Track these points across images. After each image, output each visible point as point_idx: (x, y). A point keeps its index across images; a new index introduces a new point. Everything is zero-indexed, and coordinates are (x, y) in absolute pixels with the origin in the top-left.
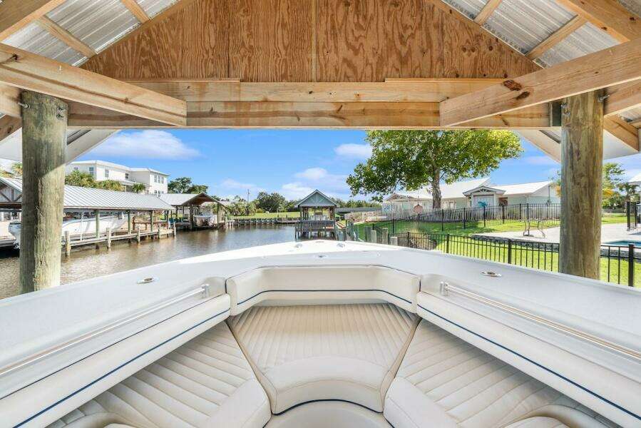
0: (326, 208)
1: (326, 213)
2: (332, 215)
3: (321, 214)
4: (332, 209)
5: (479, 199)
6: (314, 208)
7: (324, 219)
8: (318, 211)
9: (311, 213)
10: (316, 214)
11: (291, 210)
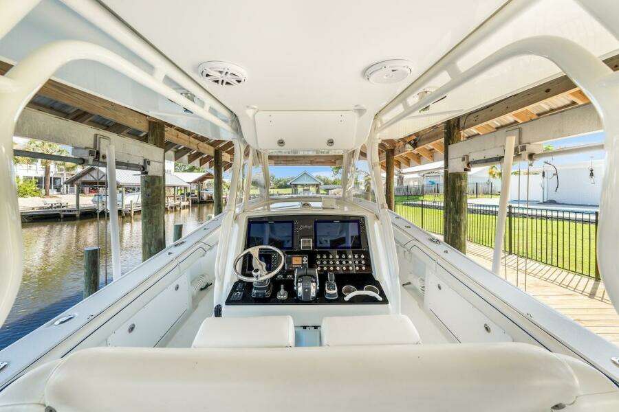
0: (313, 185)
1: (313, 189)
2: (318, 192)
3: (308, 190)
4: (317, 186)
5: (429, 179)
6: (303, 185)
7: (311, 194)
8: (306, 188)
9: (300, 189)
10: (304, 190)
11: (281, 187)
